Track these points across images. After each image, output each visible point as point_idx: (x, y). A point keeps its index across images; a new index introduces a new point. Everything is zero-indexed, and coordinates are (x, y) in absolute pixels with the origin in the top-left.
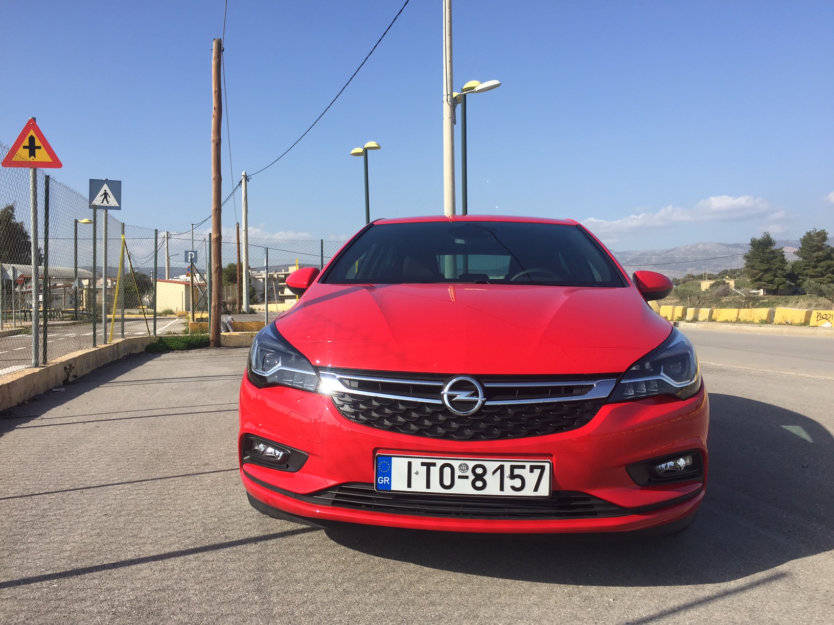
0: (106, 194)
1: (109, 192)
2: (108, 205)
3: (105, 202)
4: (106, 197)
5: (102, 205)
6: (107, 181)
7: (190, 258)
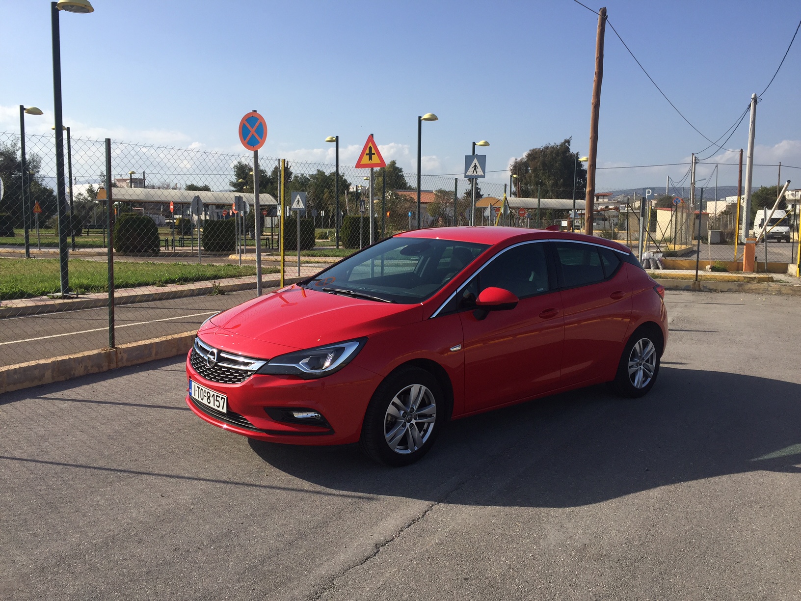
0: (475, 166)
1: (477, 164)
2: (477, 175)
3: (475, 172)
4: (475, 169)
5: (473, 174)
6: (476, 156)
7: (647, 195)
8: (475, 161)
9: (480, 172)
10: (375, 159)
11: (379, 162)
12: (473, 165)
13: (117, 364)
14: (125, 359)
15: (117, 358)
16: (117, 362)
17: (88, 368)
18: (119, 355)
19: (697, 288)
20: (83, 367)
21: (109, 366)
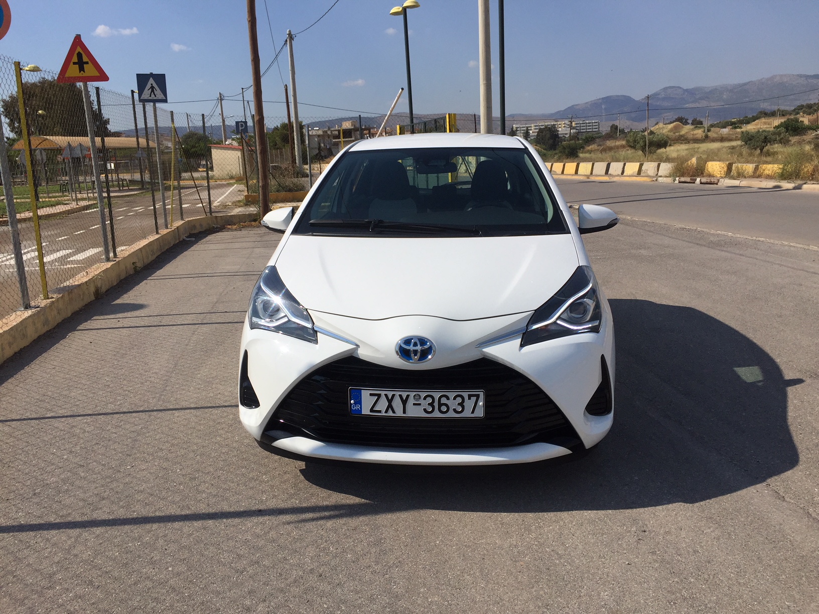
0: (152, 88)
2: (155, 98)
4: (153, 91)
6: (151, 75)
7: (240, 128)
8: (151, 81)
9: (160, 95)
10: (89, 70)
11: (97, 74)
12: (149, 86)
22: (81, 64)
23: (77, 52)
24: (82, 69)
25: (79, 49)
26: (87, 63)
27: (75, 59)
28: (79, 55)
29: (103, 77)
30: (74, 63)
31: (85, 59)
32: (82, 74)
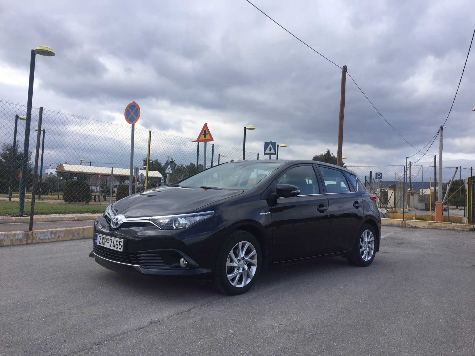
0: (270, 148)
2: (271, 153)
3: (270, 151)
4: (270, 150)
5: (269, 153)
6: (271, 142)
7: (378, 176)
8: (270, 145)
9: (273, 151)
10: (208, 137)
11: (210, 138)
12: (269, 147)
13: (32, 241)
14: (38, 238)
15: (33, 237)
16: (32, 240)
17: (13, 241)
18: (34, 235)
19: (404, 226)
20: (10, 240)
21: (27, 241)
22: (205, 135)
23: (204, 130)
24: (205, 137)
25: (205, 129)
26: (207, 134)
27: (203, 133)
28: (205, 131)
29: (212, 140)
30: (203, 134)
31: (207, 132)
32: (204, 139)
